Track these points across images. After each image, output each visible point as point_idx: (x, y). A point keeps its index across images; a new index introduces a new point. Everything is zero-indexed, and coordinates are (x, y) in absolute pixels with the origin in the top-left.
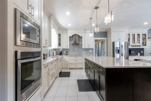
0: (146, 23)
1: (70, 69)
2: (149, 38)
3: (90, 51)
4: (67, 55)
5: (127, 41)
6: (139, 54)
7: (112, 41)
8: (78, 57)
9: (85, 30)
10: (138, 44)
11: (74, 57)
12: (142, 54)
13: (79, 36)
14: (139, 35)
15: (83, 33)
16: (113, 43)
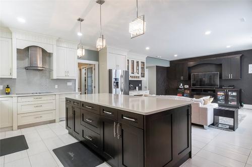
0: (147, 48)
1: (20, 127)
2: (147, 67)
3: (69, 84)
4: (7, 94)
5: (127, 70)
6: (137, 88)
7: (108, 69)
8: (44, 98)
9: (59, 40)
10: (137, 75)
11: (31, 99)
12: (140, 89)
13: (44, 51)
14: (138, 62)
15: (55, 46)
16: (110, 71)
